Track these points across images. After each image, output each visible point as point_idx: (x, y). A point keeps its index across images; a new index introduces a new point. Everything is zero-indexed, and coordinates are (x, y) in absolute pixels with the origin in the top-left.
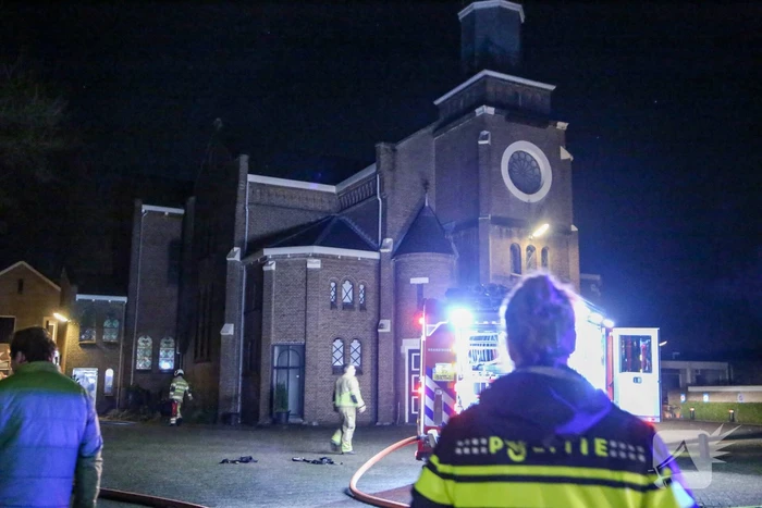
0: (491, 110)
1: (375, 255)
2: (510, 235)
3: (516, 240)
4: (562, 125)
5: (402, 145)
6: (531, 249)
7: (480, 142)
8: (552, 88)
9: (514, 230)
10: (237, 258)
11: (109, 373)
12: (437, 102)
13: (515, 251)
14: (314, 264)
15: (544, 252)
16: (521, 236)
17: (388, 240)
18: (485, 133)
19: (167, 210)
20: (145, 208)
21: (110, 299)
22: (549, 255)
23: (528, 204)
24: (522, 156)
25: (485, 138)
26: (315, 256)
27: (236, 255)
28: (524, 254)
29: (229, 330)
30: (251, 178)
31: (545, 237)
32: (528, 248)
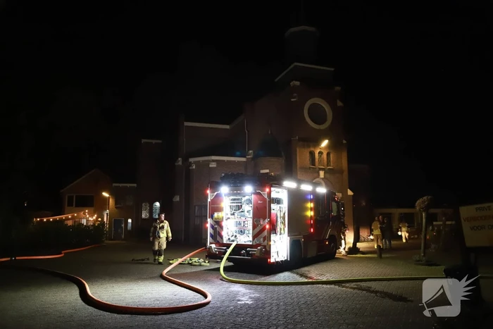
0: (297, 83)
1: (244, 159)
2: (309, 147)
3: (312, 149)
4: (338, 88)
5: (257, 104)
6: (320, 153)
7: (292, 100)
8: (333, 69)
9: (311, 144)
10: (180, 163)
11: (130, 221)
12: (276, 80)
13: (312, 154)
14: (213, 165)
15: (328, 154)
16: (315, 147)
17: (251, 151)
18: (295, 95)
19: (154, 141)
20: (143, 141)
21: (128, 185)
22: (331, 155)
23: (320, 130)
24: (316, 105)
25: (295, 97)
26: (213, 161)
27: (180, 162)
28: (317, 155)
29: (177, 198)
30: (186, 124)
31: (329, 147)
32: (319, 153)
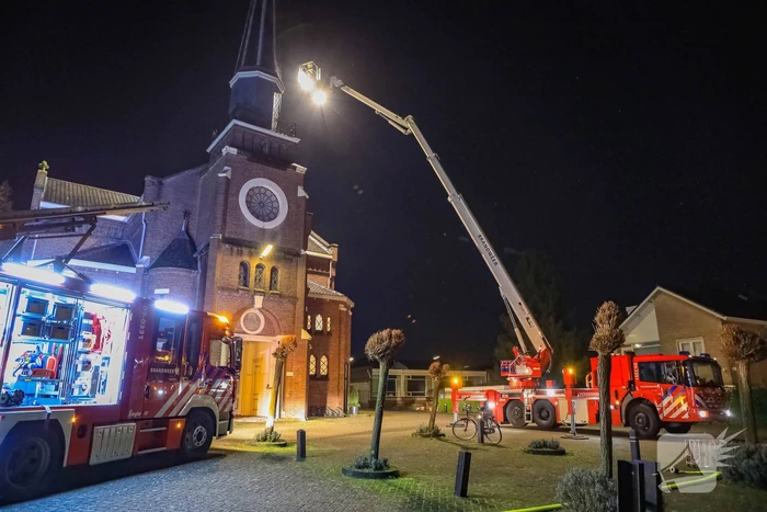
0: (234, 151)
1: (132, 270)
2: (240, 253)
3: (246, 258)
4: (301, 169)
5: (168, 181)
6: (261, 267)
7: (220, 175)
8: (296, 140)
9: (245, 250)
12: (209, 150)
13: (245, 267)
15: (274, 270)
16: (251, 255)
17: (145, 258)
18: (226, 168)
22: (279, 273)
23: (263, 231)
24: (262, 191)
25: (225, 172)
28: (253, 270)
31: (275, 257)
32: (259, 266)
